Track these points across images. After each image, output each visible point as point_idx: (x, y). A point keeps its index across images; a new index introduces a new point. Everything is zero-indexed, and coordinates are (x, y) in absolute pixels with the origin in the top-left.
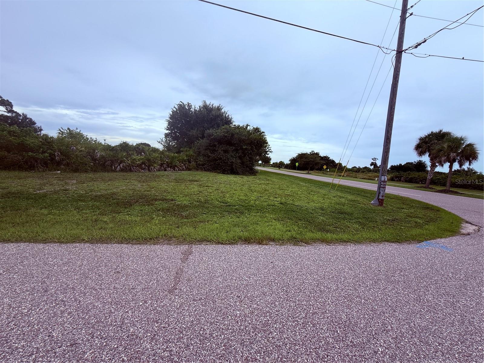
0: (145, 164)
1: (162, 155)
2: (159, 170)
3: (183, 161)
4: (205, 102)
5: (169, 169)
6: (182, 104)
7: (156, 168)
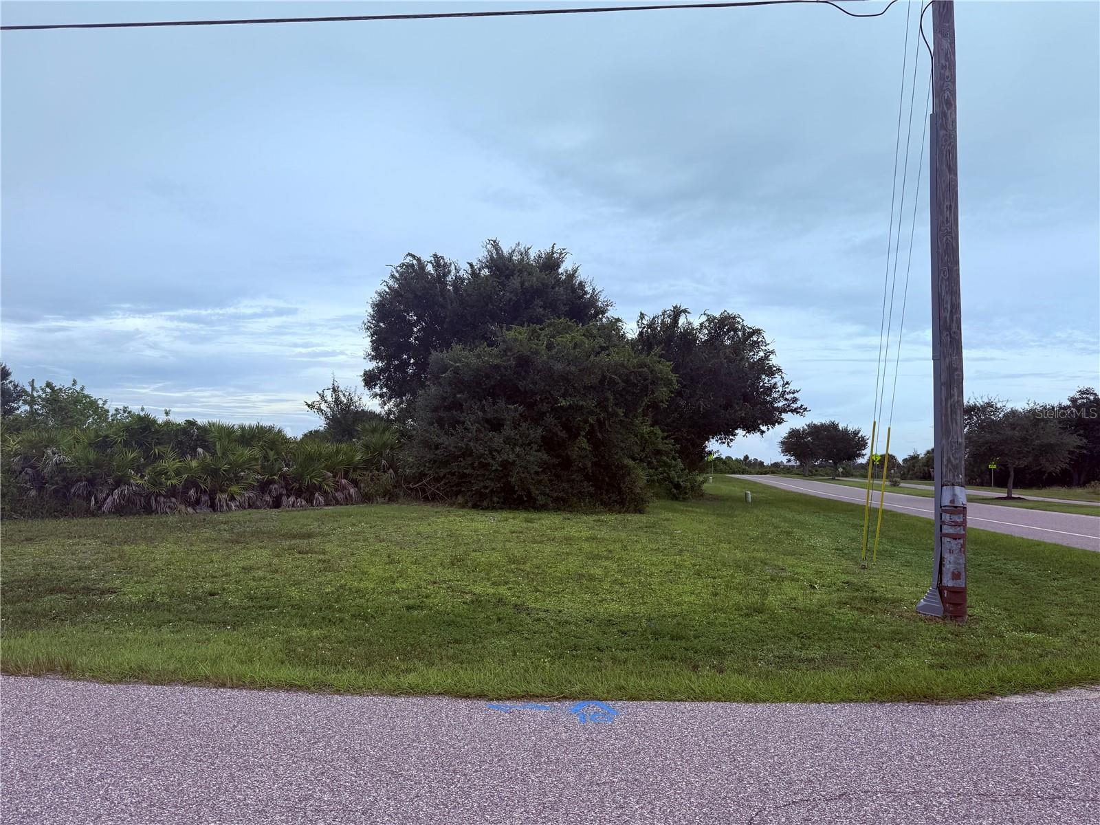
0: (197, 487)
1: (271, 453)
2: (250, 506)
3: (348, 469)
4: (496, 245)
5: (292, 499)
6: (415, 262)
7: (238, 498)
